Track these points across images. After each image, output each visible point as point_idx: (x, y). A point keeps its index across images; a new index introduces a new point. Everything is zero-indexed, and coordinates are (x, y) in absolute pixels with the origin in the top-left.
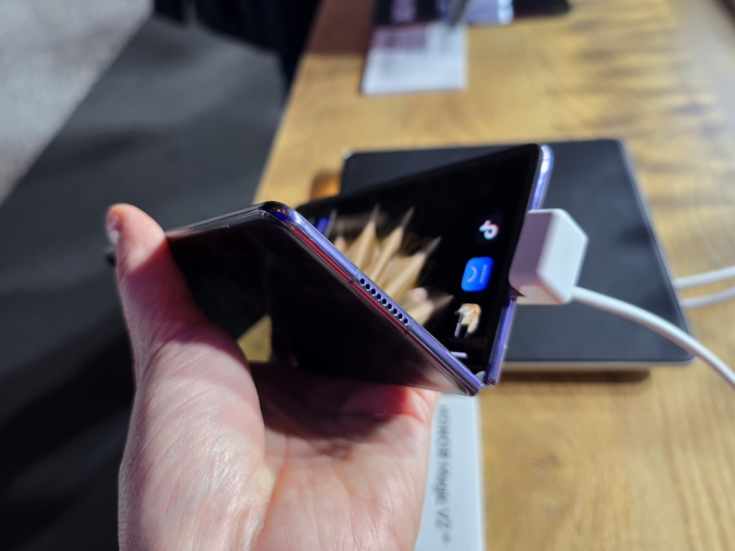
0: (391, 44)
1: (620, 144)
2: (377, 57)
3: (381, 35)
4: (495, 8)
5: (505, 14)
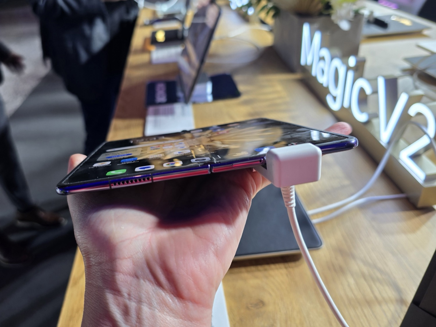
0: (156, 113)
2: (150, 119)
3: (151, 109)
4: (205, 95)
5: (210, 98)
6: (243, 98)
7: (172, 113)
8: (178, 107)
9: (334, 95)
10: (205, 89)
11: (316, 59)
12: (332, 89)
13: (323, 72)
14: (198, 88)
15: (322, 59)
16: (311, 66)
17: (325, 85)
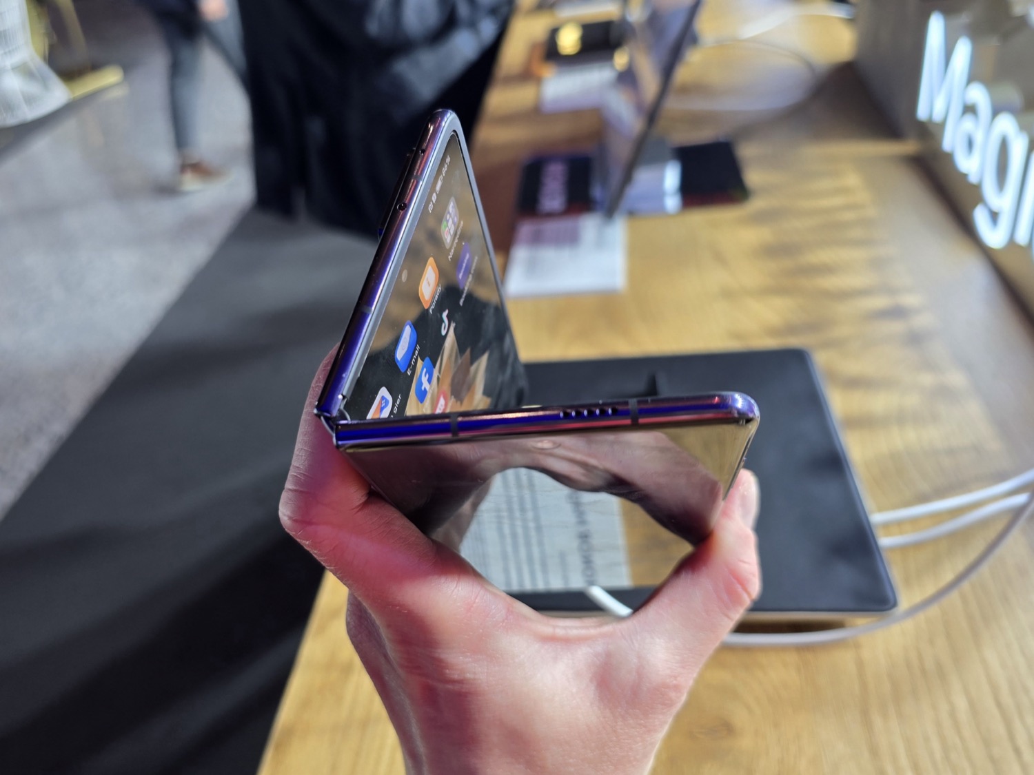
0: (537, 240)
1: (808, 354)
2: (521, 254)
3: (526, 229)
4: (660, 195)
5: (672, 202)
6: (756, 204)
7: (572, 239)
8: (589, 225)
9: (995, 208)
10: (661, 180)
11: (956, 109)
12: (989, 190)
13: (970, 144)
14: (643, 177)
15: (970, 109)
16: (942, 126)
17: (973, 179)
